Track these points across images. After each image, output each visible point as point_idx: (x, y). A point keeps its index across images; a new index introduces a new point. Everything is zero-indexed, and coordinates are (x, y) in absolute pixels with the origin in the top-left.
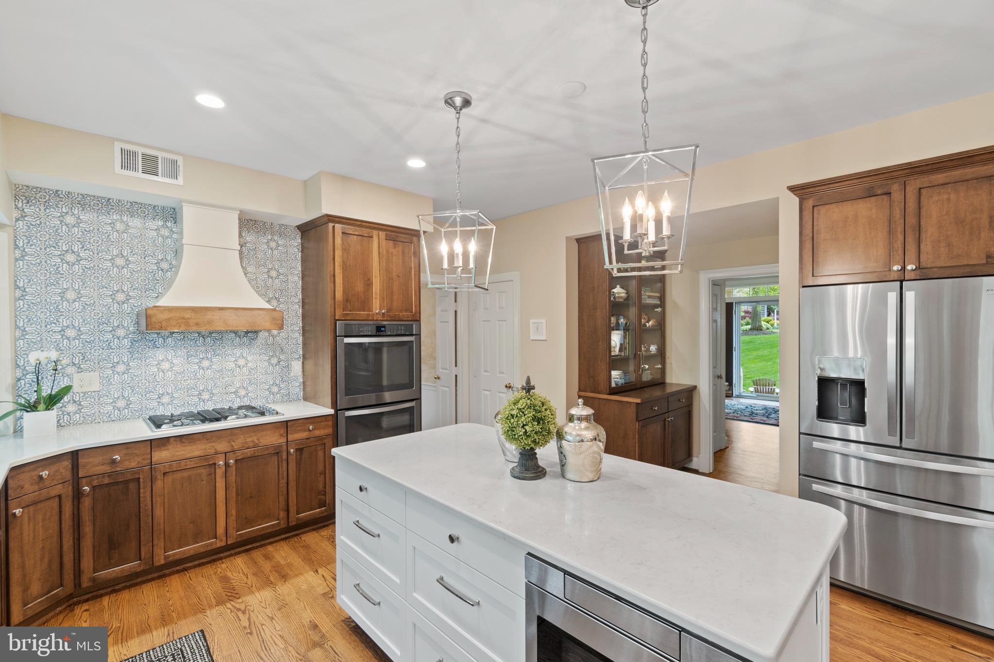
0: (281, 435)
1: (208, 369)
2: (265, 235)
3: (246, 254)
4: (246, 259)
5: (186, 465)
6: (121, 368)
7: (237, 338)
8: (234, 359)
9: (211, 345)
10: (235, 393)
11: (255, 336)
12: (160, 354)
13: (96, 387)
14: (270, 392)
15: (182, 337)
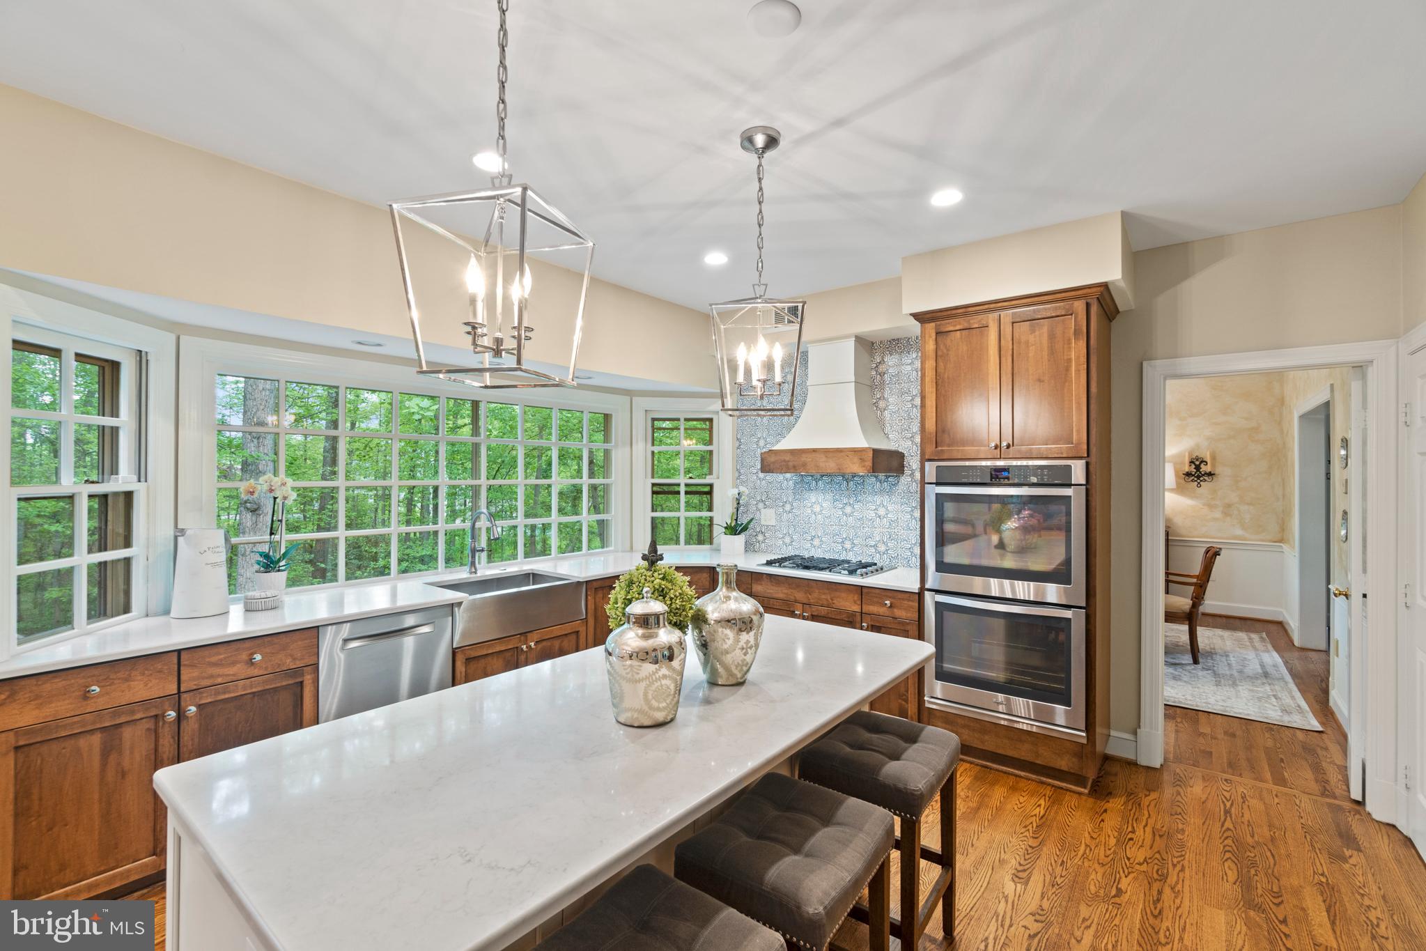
0: (855, 602)
1: (850, 516)
2: (909, 354)
3: (887, 382)
4: (888, 389)
5: (774, 605)
6: (788, 507)
7: (878, 483)
8: (875, 507)
9: (853, 489)
10: (875, 546)
11: (896, 482)
12: (813, 497)
13: (773, 523)
14: (912, 553)
15: (830, 480)
